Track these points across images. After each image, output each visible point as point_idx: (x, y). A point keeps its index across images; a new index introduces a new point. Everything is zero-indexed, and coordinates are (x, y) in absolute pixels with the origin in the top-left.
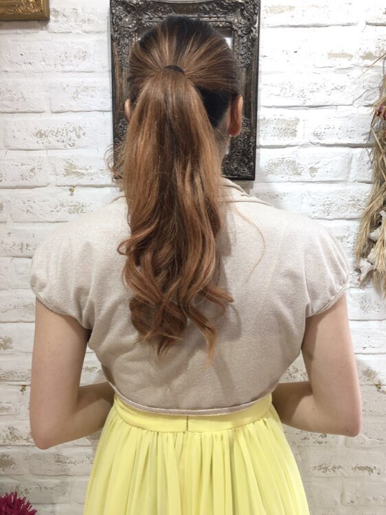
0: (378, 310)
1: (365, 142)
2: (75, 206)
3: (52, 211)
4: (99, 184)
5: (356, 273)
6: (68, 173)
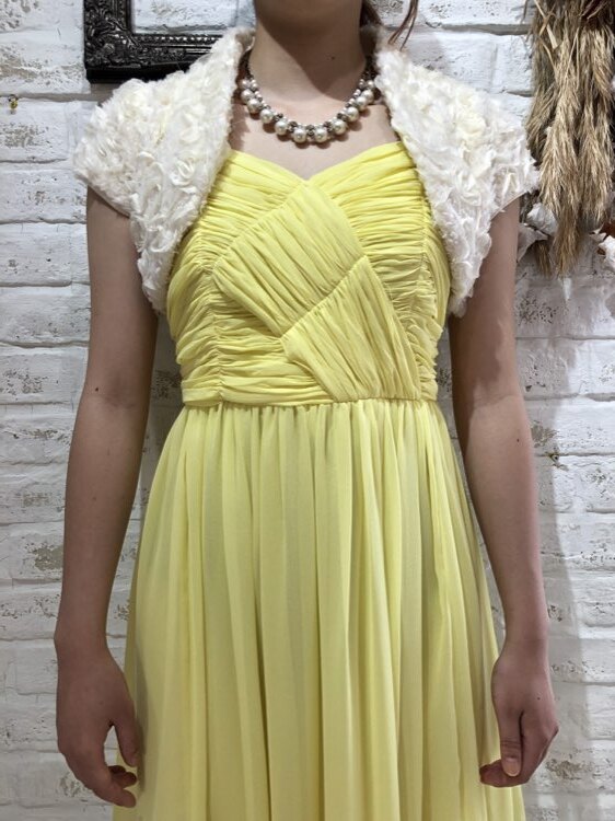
1: (518, 22)
2: (18, 132)
4: (61, 92)
6: (6, 72)
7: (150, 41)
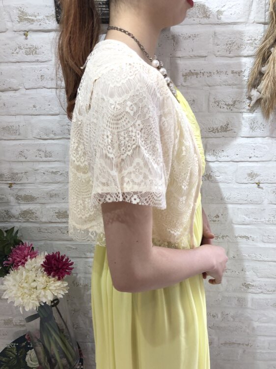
0: (263, 129)
3: (13, 53)
4: (46, 29)
5: (248, 101)
6: (21, 20)
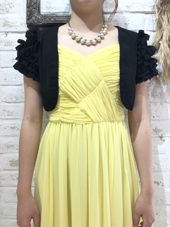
1: (151, 11)
2: (8, 42)
4: (20, 31)
6: (5, 25)
7: (45, 16)
